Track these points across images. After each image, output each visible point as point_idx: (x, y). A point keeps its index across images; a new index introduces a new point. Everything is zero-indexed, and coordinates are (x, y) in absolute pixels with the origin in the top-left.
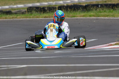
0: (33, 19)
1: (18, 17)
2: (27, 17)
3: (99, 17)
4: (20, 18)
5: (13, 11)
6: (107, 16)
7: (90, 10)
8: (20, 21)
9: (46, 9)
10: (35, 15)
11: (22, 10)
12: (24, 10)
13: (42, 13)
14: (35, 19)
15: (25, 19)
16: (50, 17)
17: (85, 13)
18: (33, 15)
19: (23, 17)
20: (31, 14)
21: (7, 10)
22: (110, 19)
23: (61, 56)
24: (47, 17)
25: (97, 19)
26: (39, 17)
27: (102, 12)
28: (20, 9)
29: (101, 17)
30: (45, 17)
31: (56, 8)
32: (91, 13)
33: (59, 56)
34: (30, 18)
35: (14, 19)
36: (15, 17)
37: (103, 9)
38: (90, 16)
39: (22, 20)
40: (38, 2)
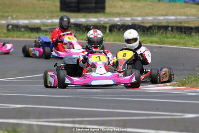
3: (163, 44)
5: (43, 28)
6: (176, 44)
21: (36, 26)
22: (179, 48)
23: (80, 96)
25: (160, 47)
27: (169, 38)
29: (166, 45)
31: (106, 27)
32: (154, 39)
33: (77, 96)
38: (151, 42)
40: (84, 17)
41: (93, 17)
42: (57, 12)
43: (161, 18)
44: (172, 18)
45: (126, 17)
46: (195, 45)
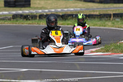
4: (7, 24)
7: (67, 19)
8: (7, 26)
9: (29, 17)
10: (20, 22)
11: (7, 16)
12: (9, 17)
13: (25, 20)
14: (21, 25)
16: (33, 24)
17: (64, 22)
18: (18, 22)
19: (10, 23)
24: (31, 24)
26: (24, 24)
30: (29, 24)
31: (37, 16)
34: (16, 24)
35: (2, 24)
36: (3, 22)
38: (68, 24)
39: (9, 26)
40: (20, 10)
41: (26, 10)
43: (66, 10)
44: (72, 9)
45: (45, 9)
46: (94, 25)
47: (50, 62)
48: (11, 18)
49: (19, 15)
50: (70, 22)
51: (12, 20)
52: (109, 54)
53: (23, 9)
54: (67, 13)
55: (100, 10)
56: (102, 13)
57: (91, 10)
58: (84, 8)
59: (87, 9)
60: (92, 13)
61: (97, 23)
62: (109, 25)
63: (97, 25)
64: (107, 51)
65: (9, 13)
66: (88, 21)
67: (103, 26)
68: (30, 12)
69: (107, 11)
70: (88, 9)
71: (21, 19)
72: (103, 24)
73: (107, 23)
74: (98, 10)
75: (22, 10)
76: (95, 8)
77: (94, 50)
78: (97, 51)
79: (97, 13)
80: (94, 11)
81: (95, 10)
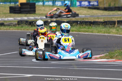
0: (24, 31)
1: (11, 29)
2: (19, 30)
3: (80, 32)
4: (13, 30)
5: (5, 23)
6: (87, 32)
8: (13, 32)
9: (34, 23)
10: (25, 28)
11: (13, 23)
13: (30, 26)
15: (17, 31)
19: (15, 29)
20: (22, 27)
21: (1, 22)
25: (78, 34)
26: (29, 30)
27: (81, 28)
28: (11, 22)
34: (21, 30)
35: (8, 30)
36: (8, 28)
37: (83, 26)
38: (72, 31)
39: (14, 32)
40: (25, 16)
41: (31, 17)
42: (8, 14)
46: (98, 32)
47: (54, 68)
48: (16, 24)
49: (24, 21)
50: (75, 28)
51: (17, 26)
52: (113, 61)
53: (28, 15)
54: (71, 20)
55: (104, 17)
56: (106, 20)
57: (96, 17)
58: (89, 14)
59: (91, 16)
60: (97, 20)
61: (101, 30)
62: (113, 32)
63: (101, 32)
64: (111, 58)
65: (15, 19)
66: (92, 28)
67: (107, 32)
68: (35, 18)
69: (111, 18)
70: (93, 16)
71: (26, 25)
72: (108, 31)
73: (111, 30)
74: (102, 17)
75: (27, 17)
76: (100, 15)
77: (98, 56)
78: (101, 58)
79: (102, 20)
80: (98, 18)
81: (100, 17)
